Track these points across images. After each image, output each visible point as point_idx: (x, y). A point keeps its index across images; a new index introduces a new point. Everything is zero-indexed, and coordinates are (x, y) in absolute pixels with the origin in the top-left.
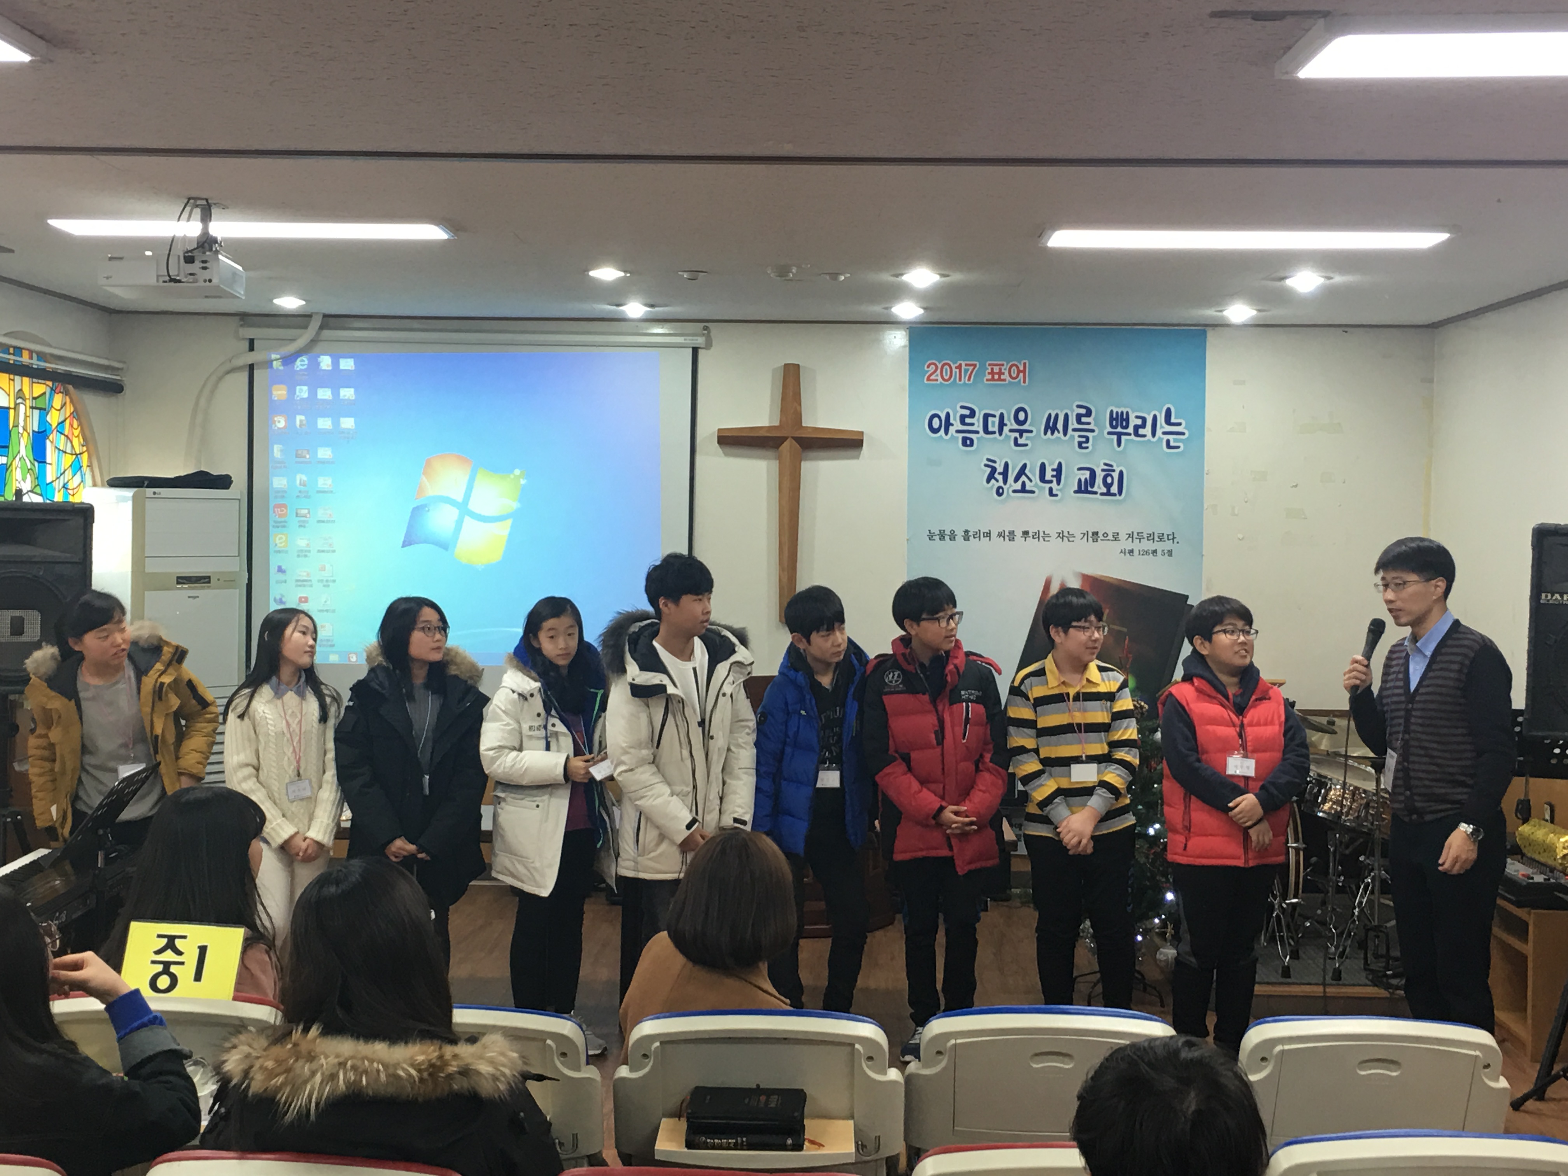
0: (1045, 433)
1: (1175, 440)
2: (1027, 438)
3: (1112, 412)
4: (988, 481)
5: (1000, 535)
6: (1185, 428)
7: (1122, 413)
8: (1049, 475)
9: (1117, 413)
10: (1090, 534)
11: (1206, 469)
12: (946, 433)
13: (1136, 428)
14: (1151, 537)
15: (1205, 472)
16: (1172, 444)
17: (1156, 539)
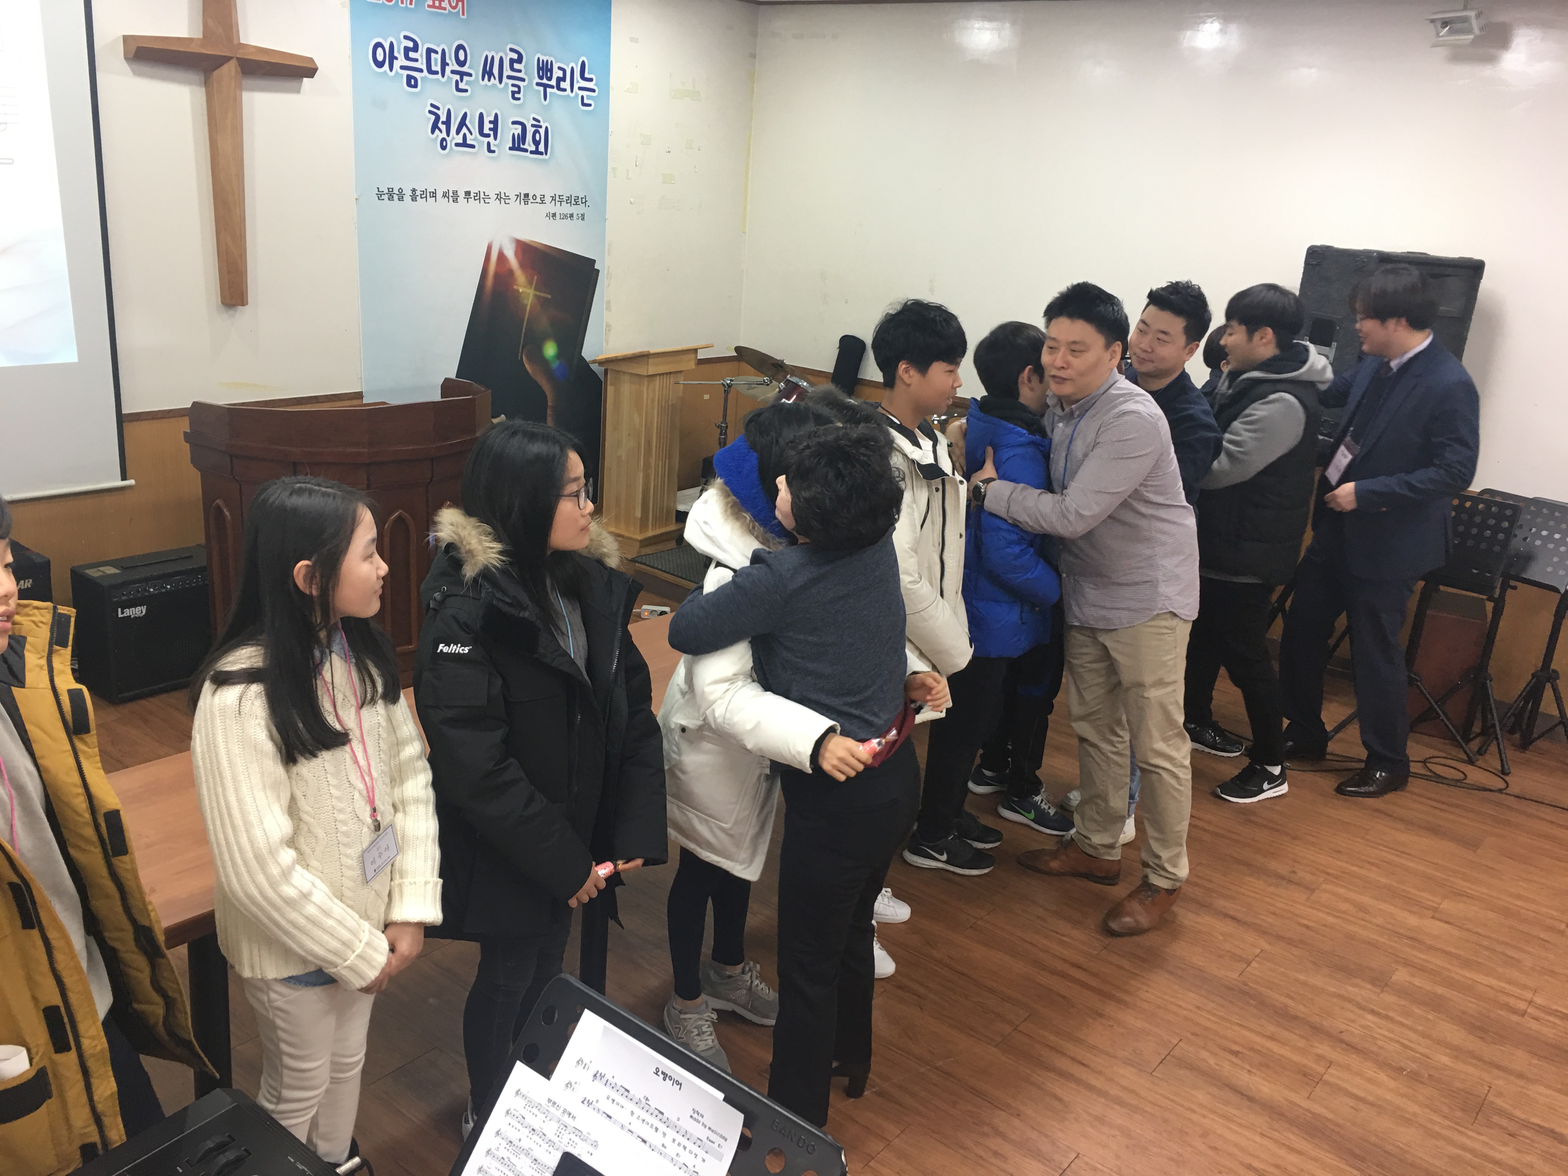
0: (483, 79)
1: (589, 97)
2: (467, 83)
3: (539, 59)
4: (433, 132)
5: (445, 195)
6: (595, 85)
7: (547, 61)
8: (487, 127)
9: (543, 61)
10: (522, 197)
11: (610, 130)
12: (391, 69)
13: (559, 80)
14: (569, 200)
15: (610, 133)
16: (586, 101)
17: (573, 202)
